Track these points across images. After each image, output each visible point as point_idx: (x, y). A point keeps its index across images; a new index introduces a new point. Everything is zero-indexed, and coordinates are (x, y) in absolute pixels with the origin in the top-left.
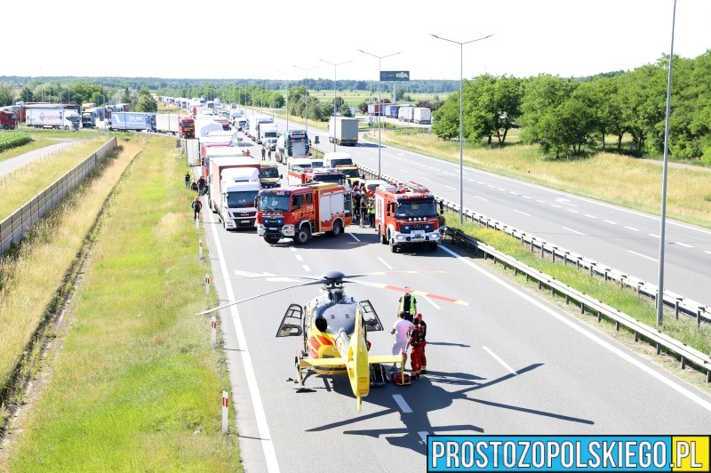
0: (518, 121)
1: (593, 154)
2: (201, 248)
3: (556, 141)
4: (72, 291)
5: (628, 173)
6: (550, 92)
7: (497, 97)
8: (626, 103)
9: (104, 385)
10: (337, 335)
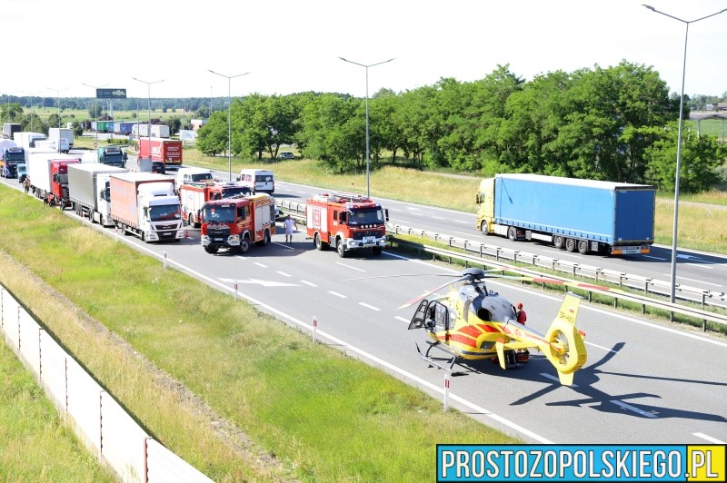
1: (380, 167)
5: (425, 184)
6: (335, 111)
7: (270, 114)
8: (407, 121)
10: (504, 324)
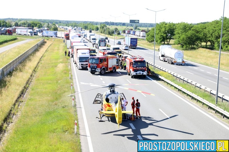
0: (174, 37)
1: (198, 48)
2: (70, 75)
3: (186, 44)
4: (29, 87)
5: (209, 55)
6: (184, 28)
7: (167, 29)
8: (209, 32)
9: (38, 118)
10: (112, 104)
